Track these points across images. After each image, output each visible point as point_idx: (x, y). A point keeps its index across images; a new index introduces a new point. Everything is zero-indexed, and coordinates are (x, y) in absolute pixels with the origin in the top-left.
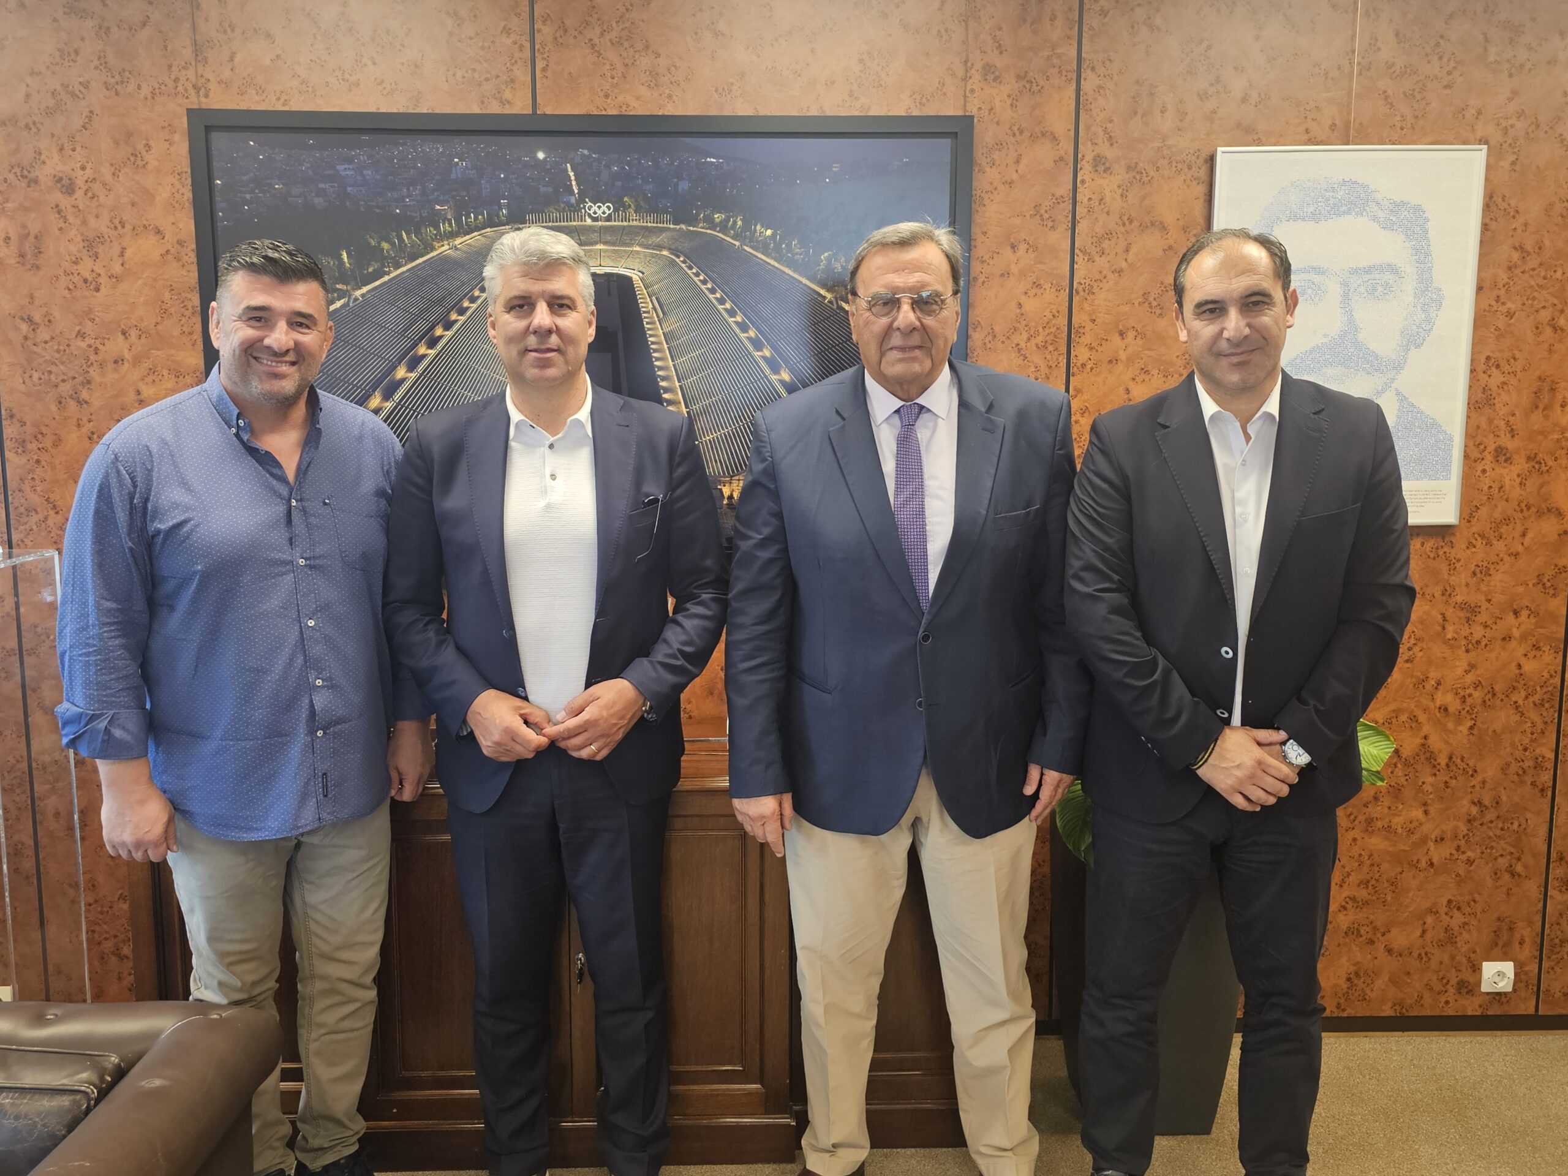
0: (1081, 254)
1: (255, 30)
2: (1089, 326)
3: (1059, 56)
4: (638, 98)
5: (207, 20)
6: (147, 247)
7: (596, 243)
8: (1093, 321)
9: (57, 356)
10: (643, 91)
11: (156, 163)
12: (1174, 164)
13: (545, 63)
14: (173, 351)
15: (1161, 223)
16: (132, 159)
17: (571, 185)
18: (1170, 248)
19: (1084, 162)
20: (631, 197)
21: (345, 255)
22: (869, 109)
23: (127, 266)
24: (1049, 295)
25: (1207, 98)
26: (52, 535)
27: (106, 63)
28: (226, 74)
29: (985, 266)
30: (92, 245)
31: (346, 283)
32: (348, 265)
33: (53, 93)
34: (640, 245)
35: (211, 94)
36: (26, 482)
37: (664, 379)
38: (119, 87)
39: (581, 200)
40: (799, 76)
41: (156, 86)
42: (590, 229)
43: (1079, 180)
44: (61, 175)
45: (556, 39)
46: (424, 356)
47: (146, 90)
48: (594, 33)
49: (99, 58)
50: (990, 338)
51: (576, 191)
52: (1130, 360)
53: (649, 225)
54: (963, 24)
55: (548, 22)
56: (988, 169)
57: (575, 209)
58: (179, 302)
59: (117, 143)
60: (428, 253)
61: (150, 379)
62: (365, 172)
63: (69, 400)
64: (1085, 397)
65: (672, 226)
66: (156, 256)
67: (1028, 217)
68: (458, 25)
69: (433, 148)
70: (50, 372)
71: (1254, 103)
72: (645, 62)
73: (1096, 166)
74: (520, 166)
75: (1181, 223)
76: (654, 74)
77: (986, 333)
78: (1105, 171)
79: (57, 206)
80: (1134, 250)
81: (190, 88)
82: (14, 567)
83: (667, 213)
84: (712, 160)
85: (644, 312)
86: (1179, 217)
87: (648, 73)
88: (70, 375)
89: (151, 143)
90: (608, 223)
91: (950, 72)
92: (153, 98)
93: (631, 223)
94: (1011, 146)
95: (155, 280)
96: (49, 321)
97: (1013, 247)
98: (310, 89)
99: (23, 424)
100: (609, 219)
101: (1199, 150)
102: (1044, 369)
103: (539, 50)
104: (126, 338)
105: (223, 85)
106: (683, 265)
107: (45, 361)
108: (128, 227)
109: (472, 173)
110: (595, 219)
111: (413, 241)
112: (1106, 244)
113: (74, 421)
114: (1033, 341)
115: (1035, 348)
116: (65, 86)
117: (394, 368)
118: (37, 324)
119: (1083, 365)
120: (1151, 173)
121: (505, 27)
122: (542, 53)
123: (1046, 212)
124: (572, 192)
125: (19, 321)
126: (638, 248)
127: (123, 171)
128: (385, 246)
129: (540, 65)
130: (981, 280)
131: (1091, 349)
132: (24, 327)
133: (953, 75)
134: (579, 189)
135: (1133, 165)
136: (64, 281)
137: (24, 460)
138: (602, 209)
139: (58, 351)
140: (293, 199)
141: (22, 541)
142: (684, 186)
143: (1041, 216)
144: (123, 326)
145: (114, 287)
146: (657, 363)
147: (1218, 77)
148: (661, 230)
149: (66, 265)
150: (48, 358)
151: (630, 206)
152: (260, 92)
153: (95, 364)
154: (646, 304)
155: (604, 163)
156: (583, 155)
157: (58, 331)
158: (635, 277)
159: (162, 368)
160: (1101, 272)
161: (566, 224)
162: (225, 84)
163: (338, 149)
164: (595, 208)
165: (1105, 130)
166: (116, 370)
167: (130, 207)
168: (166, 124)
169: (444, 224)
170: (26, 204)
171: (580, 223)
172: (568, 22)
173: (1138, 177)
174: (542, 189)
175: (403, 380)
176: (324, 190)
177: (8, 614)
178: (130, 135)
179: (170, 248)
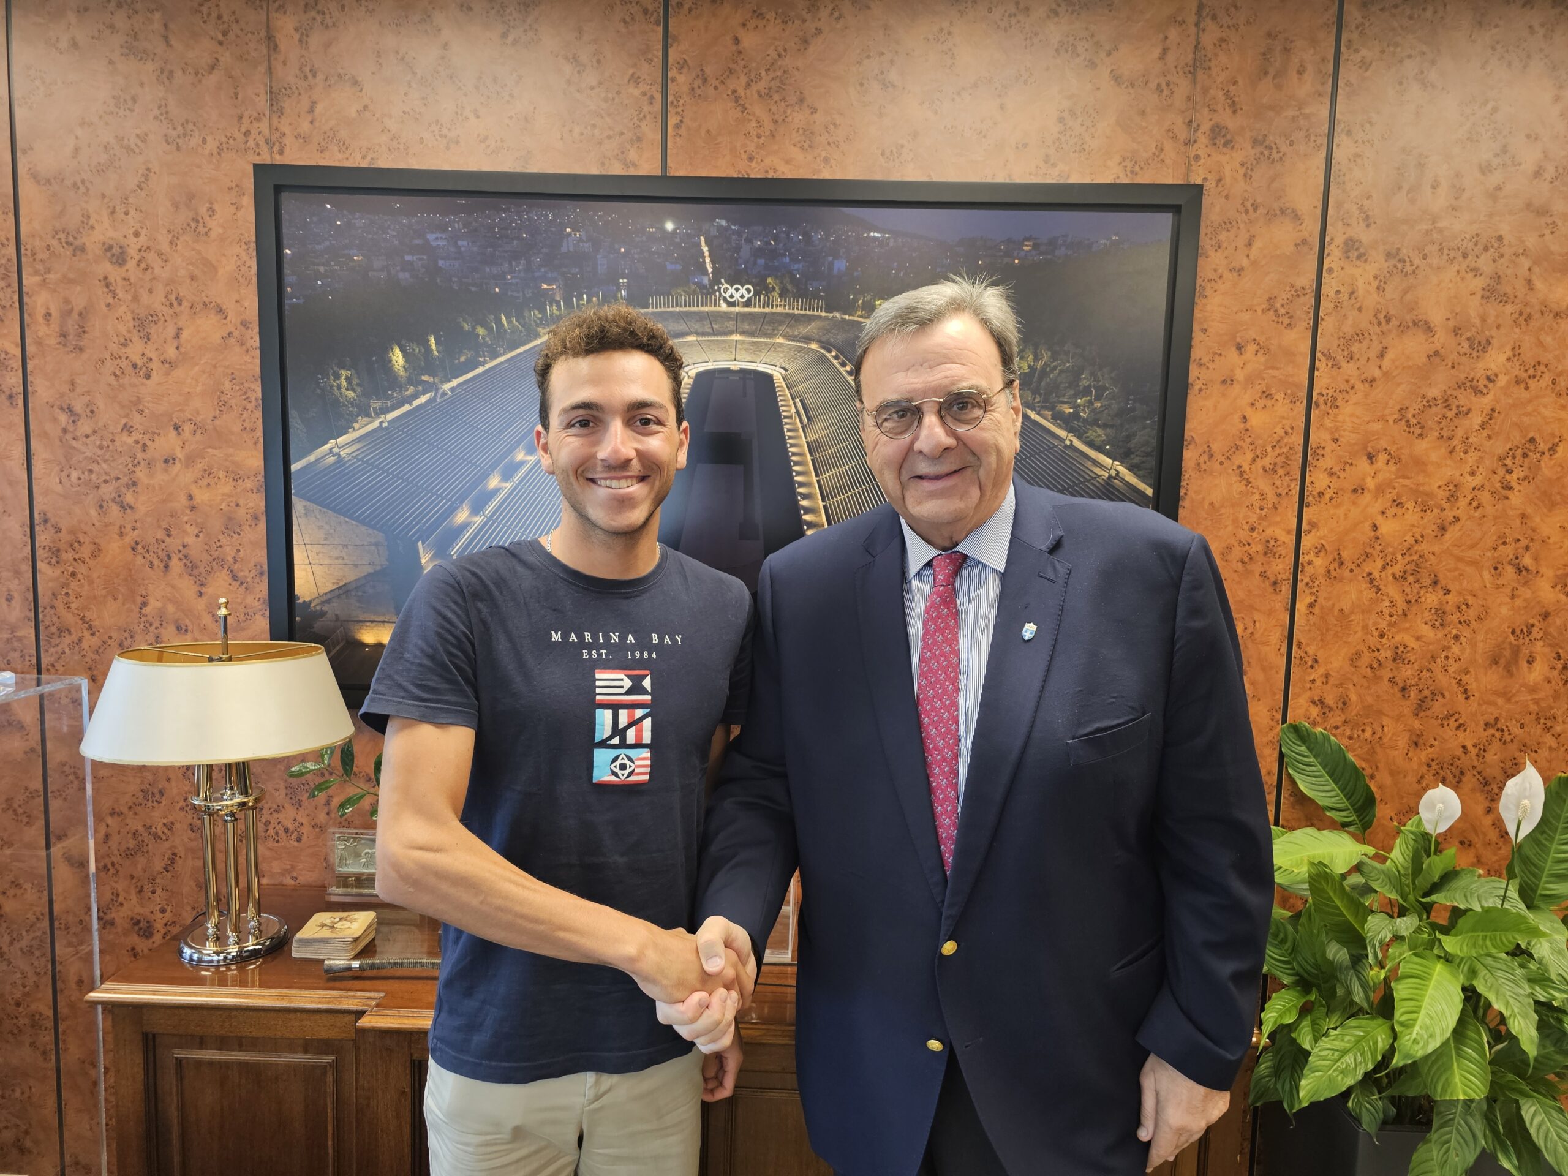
0: (1323, 359)
1: (340, 76)
2: (1330, 446)
3: (1307, 117)
4: (788, 162)
5: (284, 63)
6: (208, 327)
7: (731, 333)
8: (1336, 440)
9: (100, 452)
10: (796, 154)
11: (221, 231)
12: (1446, 251)
13: (679, 118)
14: (231, 450)
15: (1426, 323)
16: (193, 225)
17: (704, 262)
18: (1436, 353)
19: (1332, 247)
20: (776, 277)
21: (433, 341)
22: (1068, 177)
23: (182, 350)
24: (1282, 407)
25: (1490, 171)
26: (87, 659)
27: (167, 113)
28: (305, 127)
29: (1203, 370)
30: (143, 324)
31: (434, 376)
32: (436, 353)
33: (106, 147)
34: (785, 336)
35: (287, 151)
36: (59, 597)
37: (806, 497)
38: (180, 141)
39: (716, 281)
40: (985, 137)
41: (224, 139)
42: (725, 316)
43: (1325, 268)
44: (111, 242)
45: (693, 89)
46: (522, 463)
47: (211, 145)
48: (738, 83)
49: (159, 107)
50: (1206, 457)
51: (710, 270)
52: (1380, 490)
53: (796, 312)
54: (1190, 76)
55: (685, 70)
56: (1211, 253)
57: (708, 292)
58: (239, 393)
59: (176, 205)
60: (531, 341)
61: (205, 481)
62: (460, 243)
63: (111, 504)
64: (1321, 533)
65: (823, 314)
66: (216, 338)
67: (1259, 312)
68: (579, 72)
69: (542, 215)
70: (91, 471)
71: (1549, 179)
72: (798, 118)
73: (1347, 252)
74: (644, 239)
75: (1451, 323)
76: (808, 133)
77: (1200, 451)
78: (1359, 257)
79: (106, 278)
80: (1390, 355)
81: (262, 143)
82: (41, 697)
83: (821, 298)
84: (876, 235)
85: (786, 417)
86: (1449, 316)
87: (801, 131)
88: (113, 475)
89: (216, 207)
90: (746, 310)
91: (1171, 134)
92: (219, 154)
93: (774, 310)
94: (1242, 226)
95: (215, 367)
96: (92, 412)
97: (1240, 348)
98: (401, 147)
99: (58, 530)
100: (748, 304)
101: (1477, 235)
102: (1271, 498)
103: (672, 103)
104: (179, 434)
105: (301, 141)
106: (835, 362)
107: (86, 458)
108: (185, 304)
109: (586, 246)
110: (732, 304)
111: (514, 326)
112: (1355, 347)
113: (116, 529)
114: (1260, 463)
115: (1261, 471)
116: (120, 139)
117: (485, 476)
118: (78, 415)
119: (1321, 494)
120: (1417, 262)
121: (633, 74)
122: (676, 107)
123: (1283, 306)
124: (704, 272)
125: (58, 410)
126: (781, 340)
127: (181, 239)
128: (481, 331)
129: (672, 121)
130: (1197, 388)
131: (1331, 474)
132: (63, 418)
133: (1174, 138)
134: (714, 268)
135: (1394, 251)
136: (109, 366)
137: (58, 572)
138: (741, 292)
139: (101, 447)
140: (375, 273)
141: (53, 666)
142: (840, 265)
143: (1276, 311)
144: (175, 420)
145: (167, 374)
146: (798, 478)
147: (1505, 146)
148: (810, 319)
149: (113, 347)
150: (89, 454)
151: (774, 289)
152: (344, 149)
153: (142, 463)
154: (788, 407)
155: (745, 236)
156: (720, 227)
157: (100, 424)
158: (777, 374)
159: (219, 469)
160: (1347, 381)
161: (696, 309)
162: (305, 139)
163: (428, 215)
164: (732, 291)
165: (1361, 208)
166: (166, 471)
167: (188, 281)
168: (234, 184)
169: (551, 306)
170: (71, 276)
171: (713, 309)
172: (708, 70)
173: (1400, 266)
174: (670, 267)
175: (496, 491)
176: (411, 263)
177: (33, 750)
178: (191, 197)
179: (233, 329)
